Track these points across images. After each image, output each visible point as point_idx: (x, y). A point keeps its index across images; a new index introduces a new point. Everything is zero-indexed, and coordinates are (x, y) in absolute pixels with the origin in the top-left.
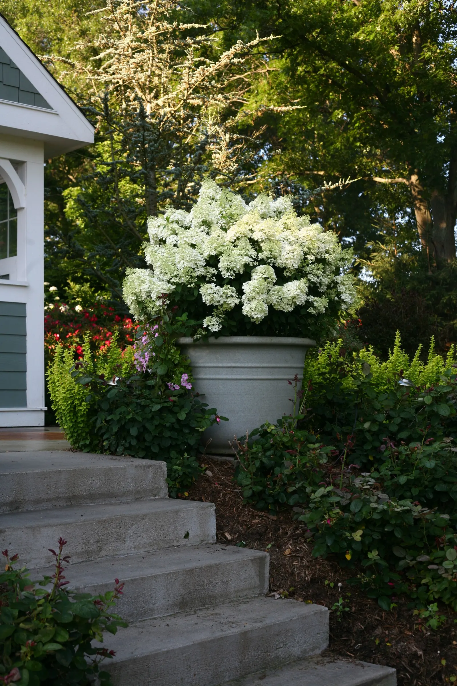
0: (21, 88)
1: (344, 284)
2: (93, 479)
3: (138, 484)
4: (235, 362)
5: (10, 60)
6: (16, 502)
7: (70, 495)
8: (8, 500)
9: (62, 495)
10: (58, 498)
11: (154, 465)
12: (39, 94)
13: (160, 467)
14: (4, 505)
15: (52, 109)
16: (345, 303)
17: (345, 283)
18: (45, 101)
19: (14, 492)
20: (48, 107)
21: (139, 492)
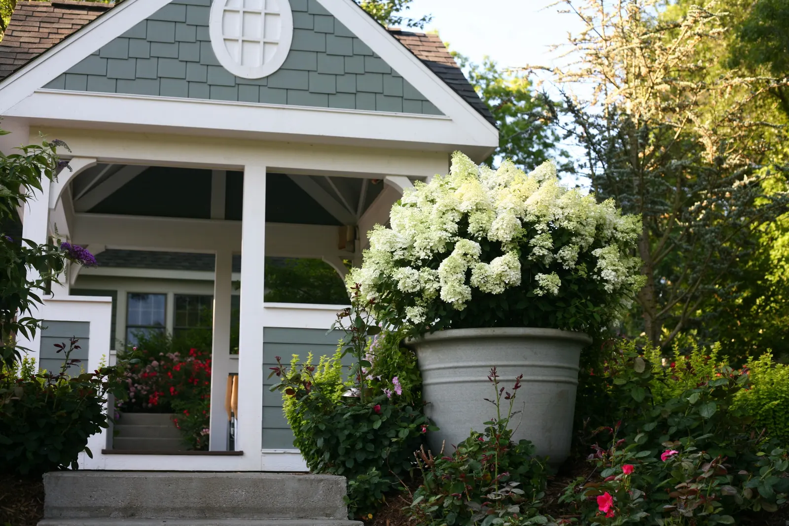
0: (405, 97)
1: (604, 258)
2: (236, 490)
3: (301, 501)
4: (457, 362)
5: (391, 69)
6: (131, 507)
7: (204, 505)
8: (122, 504)
9: (192, 505)
10: (187, 508)
11: (327, 480)
12: (428, 101)
13: (337, 483)
14: (116, 510)
15: (444, 114)
16: (606, 281)
17: (606, 256)
18: (436, 107)
19: (128, 497)
20: (439, 112)
21: (303, 510)
